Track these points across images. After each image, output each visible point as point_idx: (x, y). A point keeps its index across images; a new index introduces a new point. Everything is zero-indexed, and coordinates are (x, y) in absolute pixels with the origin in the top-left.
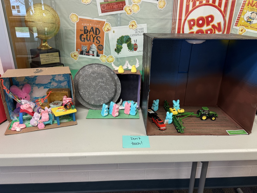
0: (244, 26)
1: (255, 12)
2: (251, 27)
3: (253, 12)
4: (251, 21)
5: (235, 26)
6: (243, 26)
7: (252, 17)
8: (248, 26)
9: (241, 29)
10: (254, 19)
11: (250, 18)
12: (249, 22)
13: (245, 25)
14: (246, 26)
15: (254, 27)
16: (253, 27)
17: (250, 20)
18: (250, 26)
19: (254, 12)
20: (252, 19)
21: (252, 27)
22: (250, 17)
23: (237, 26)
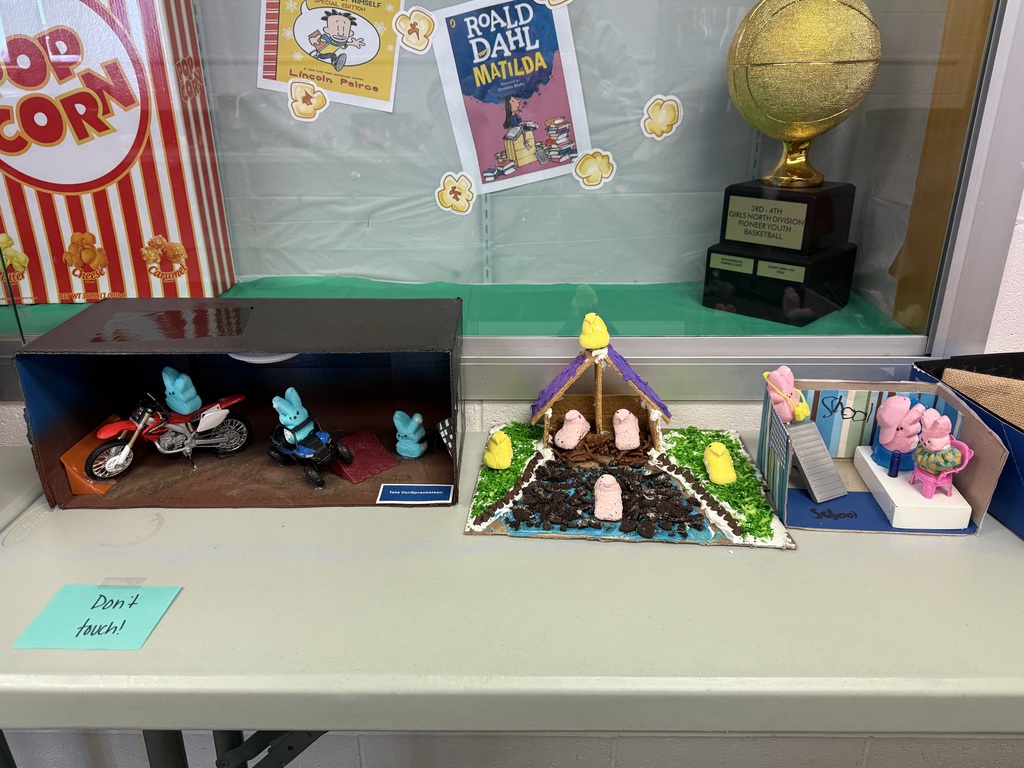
0: (311, 77)
1: (338, 11)
2: (343, 81)
3: (330, 10)
4: (338, 54)
5: (264, 77)
6: (304, 80)
7: (332, 32)
8: (327, 76)
9: (299, 94)
10: (346, 46)
11: (327, 39)
12: (329, 60)
13: (316, 74)
14: (319, 78)
15: (359, 82)
16: (353, 81)
17: (330, 49)
18: (339, 79)
19: (334, 13)
20: (338, 44)
21: (349, 80)
22: (323, 33)
23: (274, 78)
